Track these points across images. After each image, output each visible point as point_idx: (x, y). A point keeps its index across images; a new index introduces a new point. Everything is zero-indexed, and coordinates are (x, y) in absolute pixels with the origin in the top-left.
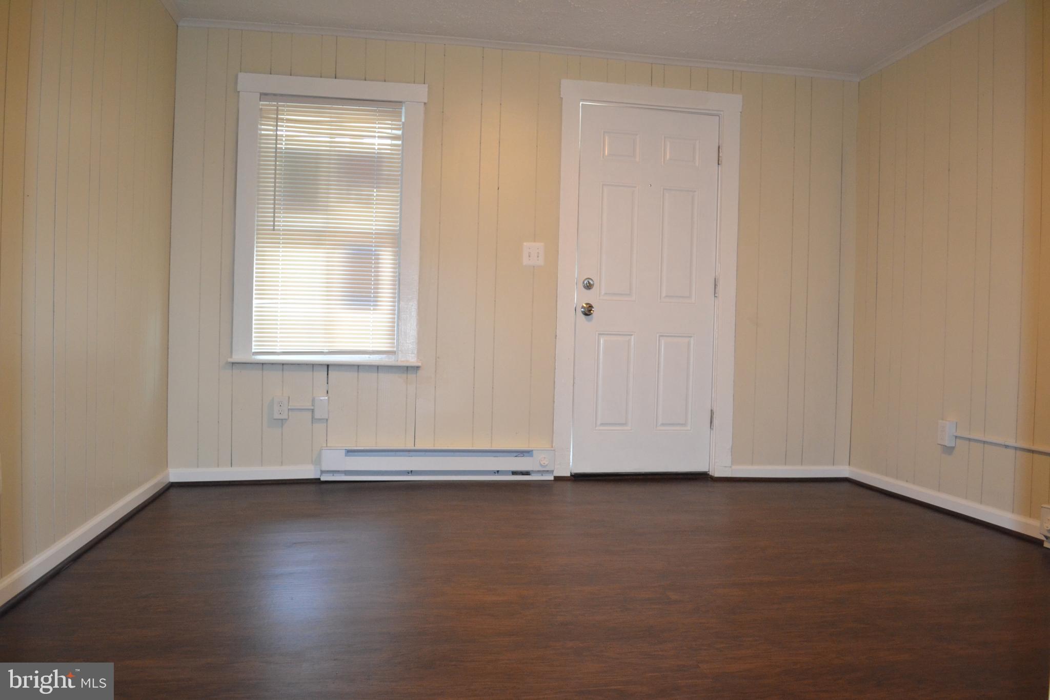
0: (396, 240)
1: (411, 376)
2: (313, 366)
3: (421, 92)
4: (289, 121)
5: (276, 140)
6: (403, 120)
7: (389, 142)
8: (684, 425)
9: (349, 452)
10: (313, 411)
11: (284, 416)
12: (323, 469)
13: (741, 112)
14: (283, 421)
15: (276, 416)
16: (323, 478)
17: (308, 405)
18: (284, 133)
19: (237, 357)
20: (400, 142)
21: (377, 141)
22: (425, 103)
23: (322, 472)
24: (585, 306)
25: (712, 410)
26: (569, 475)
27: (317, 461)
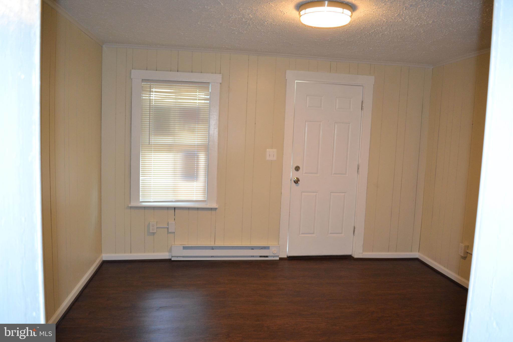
0: (206, 148)
1: (213, 212)
2: (168, 208)
3: (218, 78)
4: (156, 92)
5: (150, 101)
6: (210, 91)
7: (203, 101)
8: (341, 233)
9: (185, 248)
10: (168, 228)
11: (155, 231)
12: (173, 255)
13: (374, 85)
14: (154, 234)
15: (151, 231)
16: (173, 259)
17: (166, 226)
18: (154, 98)
19: (133, 204)
20: (208, 102)
21: (197, 101)
22: (220, 83)
23: (172, 257)
24: (296, 179)
25: (354, 227)
26: (286, 257)
27: (170, 251)
